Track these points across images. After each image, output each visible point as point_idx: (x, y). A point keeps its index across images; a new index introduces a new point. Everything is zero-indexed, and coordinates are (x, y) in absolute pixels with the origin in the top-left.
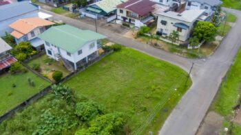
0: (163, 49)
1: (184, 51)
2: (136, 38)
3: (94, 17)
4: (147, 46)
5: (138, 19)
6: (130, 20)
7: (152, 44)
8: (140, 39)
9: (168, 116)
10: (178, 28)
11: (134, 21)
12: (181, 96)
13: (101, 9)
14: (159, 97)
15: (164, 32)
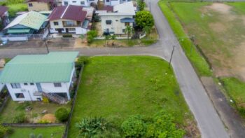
0: (122, 46)
1: (139, 41)
2: (89, 45)
3: (24, 38)
4: (107, 49)
5: (77, 26)
6: (67, 30)
7: (109, 46)
8: (94, 45)
9: (182, 95)
10: (126, 23)
11: (75, 29)
12: (174, 77)
13: (28, 28)
14: (164, 85)
15: (110, 31)
